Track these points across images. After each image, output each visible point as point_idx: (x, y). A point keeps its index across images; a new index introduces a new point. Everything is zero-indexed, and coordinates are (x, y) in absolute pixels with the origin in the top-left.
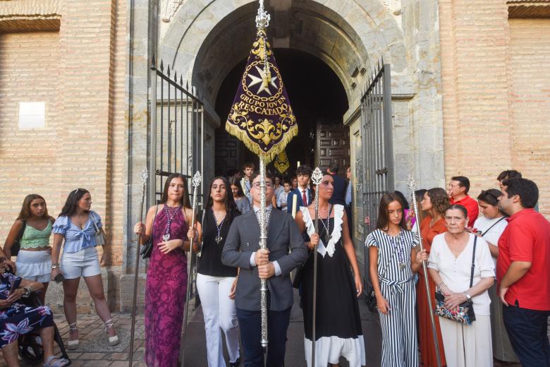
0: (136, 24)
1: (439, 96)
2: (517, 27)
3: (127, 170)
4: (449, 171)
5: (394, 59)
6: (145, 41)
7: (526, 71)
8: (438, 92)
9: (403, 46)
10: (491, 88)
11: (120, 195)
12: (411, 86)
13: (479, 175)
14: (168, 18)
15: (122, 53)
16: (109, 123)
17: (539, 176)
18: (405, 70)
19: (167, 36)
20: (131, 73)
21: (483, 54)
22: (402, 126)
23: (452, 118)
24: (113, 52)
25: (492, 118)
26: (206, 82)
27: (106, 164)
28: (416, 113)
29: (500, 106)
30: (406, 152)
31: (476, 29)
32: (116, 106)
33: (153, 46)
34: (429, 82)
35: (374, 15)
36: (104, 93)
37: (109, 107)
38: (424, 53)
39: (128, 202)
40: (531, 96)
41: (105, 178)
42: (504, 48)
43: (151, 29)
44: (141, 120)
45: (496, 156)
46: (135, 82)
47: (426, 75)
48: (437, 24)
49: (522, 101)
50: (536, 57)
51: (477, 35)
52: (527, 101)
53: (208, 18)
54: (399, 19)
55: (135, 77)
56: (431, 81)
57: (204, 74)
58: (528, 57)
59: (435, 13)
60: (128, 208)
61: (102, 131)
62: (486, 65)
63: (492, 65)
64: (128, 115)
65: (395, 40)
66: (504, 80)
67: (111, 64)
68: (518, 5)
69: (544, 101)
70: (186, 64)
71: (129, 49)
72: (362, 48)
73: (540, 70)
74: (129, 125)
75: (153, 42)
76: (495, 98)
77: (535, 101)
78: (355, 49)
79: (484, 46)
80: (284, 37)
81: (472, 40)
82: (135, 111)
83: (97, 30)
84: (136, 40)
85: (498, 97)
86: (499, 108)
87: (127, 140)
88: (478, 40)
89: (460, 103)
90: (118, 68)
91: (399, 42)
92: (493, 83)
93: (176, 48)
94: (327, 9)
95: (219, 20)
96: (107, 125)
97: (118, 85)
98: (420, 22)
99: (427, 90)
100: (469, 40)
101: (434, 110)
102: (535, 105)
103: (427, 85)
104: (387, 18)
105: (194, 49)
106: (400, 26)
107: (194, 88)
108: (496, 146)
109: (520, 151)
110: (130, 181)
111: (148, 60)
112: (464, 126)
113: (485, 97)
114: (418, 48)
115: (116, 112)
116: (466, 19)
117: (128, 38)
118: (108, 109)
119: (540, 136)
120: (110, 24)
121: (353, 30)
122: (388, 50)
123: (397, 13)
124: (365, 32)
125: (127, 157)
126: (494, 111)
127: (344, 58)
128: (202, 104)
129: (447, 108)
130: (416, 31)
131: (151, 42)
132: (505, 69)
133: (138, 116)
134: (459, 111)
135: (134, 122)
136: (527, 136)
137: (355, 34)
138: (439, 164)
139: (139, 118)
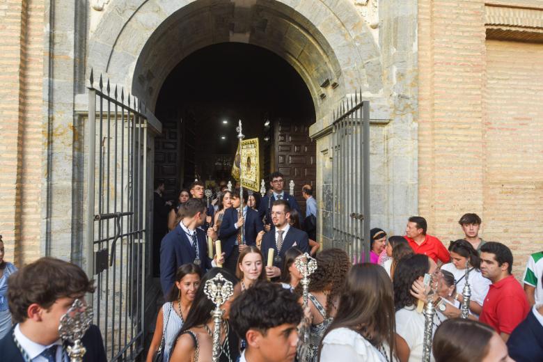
0: (58, 11)
1: (415, 125)
2: (493, 49)
3: (45, 200)
4: (423, 204)
5: (370, 78)
6: (71, 35)
7: (499, 97)
8: (414, 120)
9: (379, 64)
10: (467, 117)
11: (33, 230)
12: (386, 111)
13: (452, 209)
14: (101, 6)
15: (38, 47)
16: (19, 138)
17: (509, 210)
18: (381, 91)
19: (101, 29)
20: (51, 75)
21: (460, 80)
22: (376, 154)
23: (427, 147)
24: (24, 44)
25: (466, 149)
26: (146, 83)
27: (15, 191)
28: (391, 141)
29: (474, 136)
30: (380, 183)
31: (454, 52)
32: (29, 115)
33: (81, 41)
34: (405, 108)
35: (349, 27)
36: (13, 99)
37: (20, 117)
38: (401, 76)
39: (47, 240)
40: (503, 124)
41: (13, 209)
42: (480, 75)
43: (78, 19)
44: (65, 136)
45: (469, 190)
46: (56, 87)
47: (403, 100)
48: (415, 44)
49: (495, 129)
50: (511, 83)
51: (455, 58)
52: (499, 129)
53: (153, 11)
54: (375, 33)
55: (56, 81)
56: (407, 106)
57: (145, 76)
58: (502, 82)
59: (414, 33)
60: (47, 249)
61: (9, 148)
62: (462, 92)
63: (468, 92)
64: (47, 130)
65: (371, 57)
66: (479, 109)
67: (22, 60)
68: (495, 28)
69: (515, 130)
70: (124, 66)
71: (48, 44)
72: (336, 63)
73: (513, 97)
74: (49, 143)
75: (81, 36)
76: (470, 128)
77: (507, 129)
78: (327, 60)
79: (461, 72)
80: (243, 32)
81: (450, 64)
82: (56, 124)
84: (57, 32)
85: (473, 128)
86: (473, 139)
87: (46, 162)
88: (455, 64)
89: (436, 131)
90: (31, 65)
91: (375, 59)
92: (469, 111)
93: (112, 46)
94: (298, 14)
95: (168, 16)
96: (16, 141)
97: (31, 87)
98: (398, 40)
99: (404, 117)
100: (447, 64)
101: (409, 139)
102: (507, 133)
103: (403, 111)
104: (364, 31)
105: (135, 49)
106: (377, 41)
107: (137, 100)
108: (469, 179)
109: (492, 183)
110: (49, 214)
111: (75, 60)
112: (438, 156)
113: (460, 127)
114: (395, 69)
115: (29, 123)
116: (444, 40)
117: (47, 29)
118: (18, 119)
119: (510, 166)
120: (20, 7)
121: (327, 41)
122: (364, 67)
123: (375, 27)
124: (339, 45)
125: (46, 184)
126: (468, 142)
127: (314, 66)
128: (146, 118)
129: (422, 135)
130: (393, 50)
131: (78, 36)
132: (480, 97)
133: (60, 131)
134: (434, 141)
135: (54, 138)
136: (500, 165)
137: (328, 46)
138: (413, 198)
139: (62, 134)
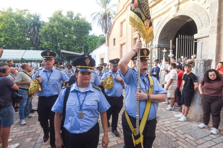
8: (215, 33)
12: (207, 33)
34: (213, 30)
38: (213, 21)
47: (213, 28)
98: (212, 10)
103: (212, 32)
106: (208, 12)
114: (210, 20)
123: (208, 8)
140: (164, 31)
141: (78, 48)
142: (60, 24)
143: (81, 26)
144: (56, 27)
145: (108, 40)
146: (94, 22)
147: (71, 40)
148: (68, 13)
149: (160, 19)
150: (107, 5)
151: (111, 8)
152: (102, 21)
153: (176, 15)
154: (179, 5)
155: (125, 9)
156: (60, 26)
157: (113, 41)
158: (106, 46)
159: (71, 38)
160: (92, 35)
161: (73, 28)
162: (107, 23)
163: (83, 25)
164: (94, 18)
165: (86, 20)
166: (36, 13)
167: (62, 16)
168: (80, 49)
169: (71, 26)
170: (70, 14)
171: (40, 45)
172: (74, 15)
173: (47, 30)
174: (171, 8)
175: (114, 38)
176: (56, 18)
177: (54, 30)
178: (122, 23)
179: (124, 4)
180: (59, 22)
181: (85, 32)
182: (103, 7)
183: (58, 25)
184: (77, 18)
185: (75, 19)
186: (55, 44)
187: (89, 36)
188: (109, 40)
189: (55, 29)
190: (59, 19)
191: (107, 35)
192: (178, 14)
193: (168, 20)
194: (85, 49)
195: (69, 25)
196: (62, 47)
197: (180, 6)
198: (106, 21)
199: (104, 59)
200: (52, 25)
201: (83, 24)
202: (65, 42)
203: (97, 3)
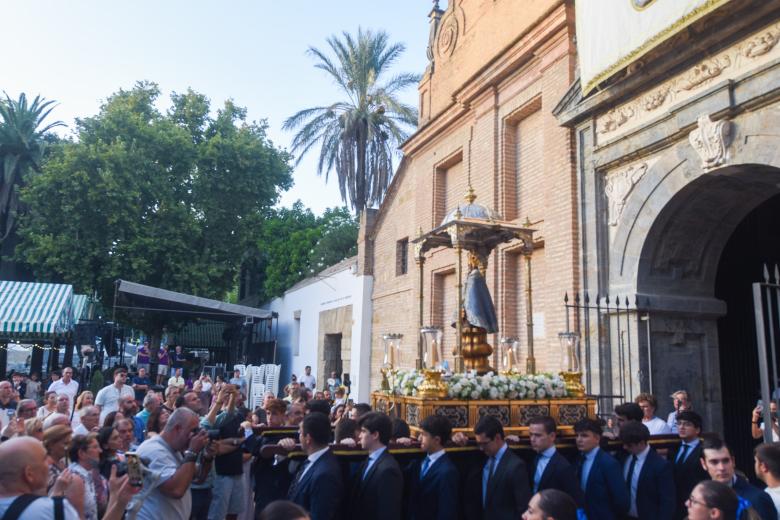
0: (588, 238)
3: (586, 384)
6: (595, 254)
14: (614, 222)
19: (615, 243)
33: (603, 255)
43: (600, 239)
46: (589, 295)
55: (589, 291)
64: (584, 329)
70: (631, 268)
71: (582, 265)
75: (603, 251)
82: (591, 324)
83: (564, 248)
93: (623, 253)
95: (657, 214)
105: (637, 252)
111: (598, 272)
115: (581, 324)
120: (573, 240)
125: (585, 371)
131: (600, 252)
135: (590, 334)
139: (593, 331)
140: (665, 231)
141: (213, 270)
142: (133, 153)
143: (236, 168)
144: (111, 169)
145: (370, 244)
146: (306, 150)
147: (178, 231)
148: (181, 102)
149: (642, 172)
150: (370, 79)
151: (388, 91)
152: (340, 147)
153: (725, 161)
154: (733, 116)
155: (459, 108)
156: (132, 161)
157: (394, 251)
158: (356, 273)
159: (181, 221)
160: (290, 208)
161: (195, 174)
162: (369, 156)
163: (247, 163)
164: (307, 133)
165: (265, 139)
166: (23, 96)
167: (149, 114)
168: (219, 275)
169: (186, 164)
170: (188, 110)
171: (17, 250)
172: (210, 115)
173: (63, 179)
174: (694, 126)
175: (401, 237)
176: (118, 123)
177: (101, 180)
178: (443, 170)
179: (456, 89)
180: (133, 145)
181: (257, 196)
182: (351, 86)
183: (121, 160)
184: (224, 126)
185: (210, 134)
186: (94, 246)
187: (274, 212)
188: (373, 242)
189: (106, 174)
190: (132, 131)
191: (368, 218)
192: (732, 157)
193: (681, 181)
194: (248, 278)
195: (178, 160)
196: (130, 263)
197: (738, 120)
198: (365, 146)
199: (343, 341)
200: (94, 157)
201: (247, 158)
202: (147, 241)
203: (326, 68)
